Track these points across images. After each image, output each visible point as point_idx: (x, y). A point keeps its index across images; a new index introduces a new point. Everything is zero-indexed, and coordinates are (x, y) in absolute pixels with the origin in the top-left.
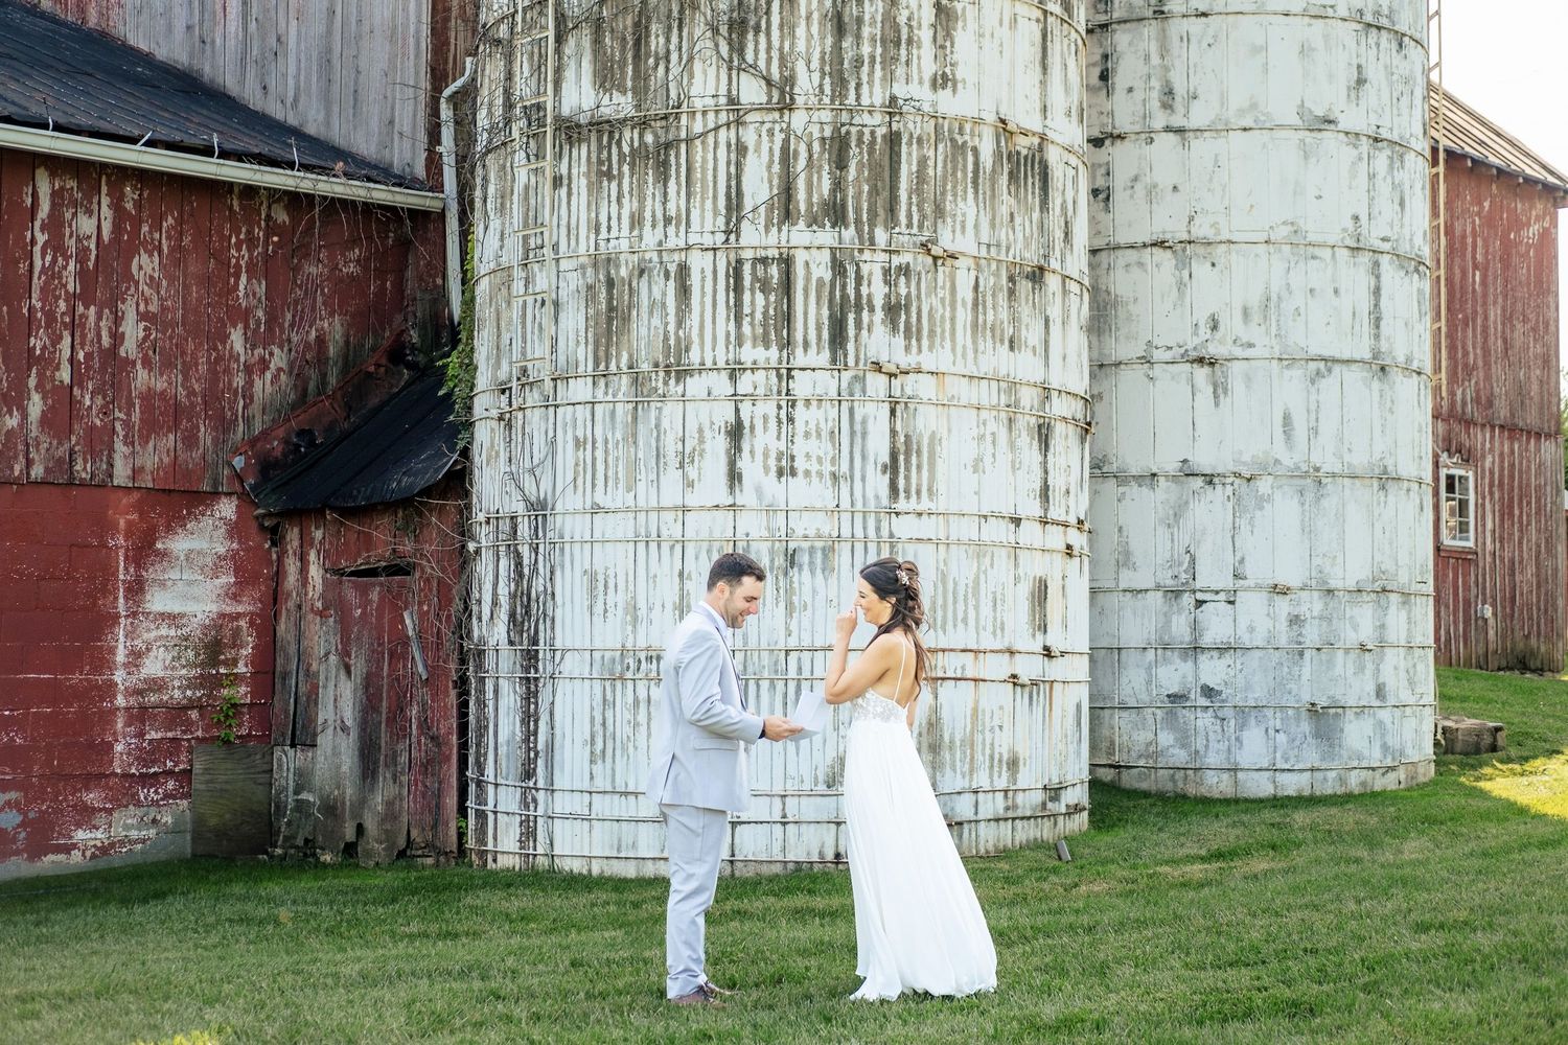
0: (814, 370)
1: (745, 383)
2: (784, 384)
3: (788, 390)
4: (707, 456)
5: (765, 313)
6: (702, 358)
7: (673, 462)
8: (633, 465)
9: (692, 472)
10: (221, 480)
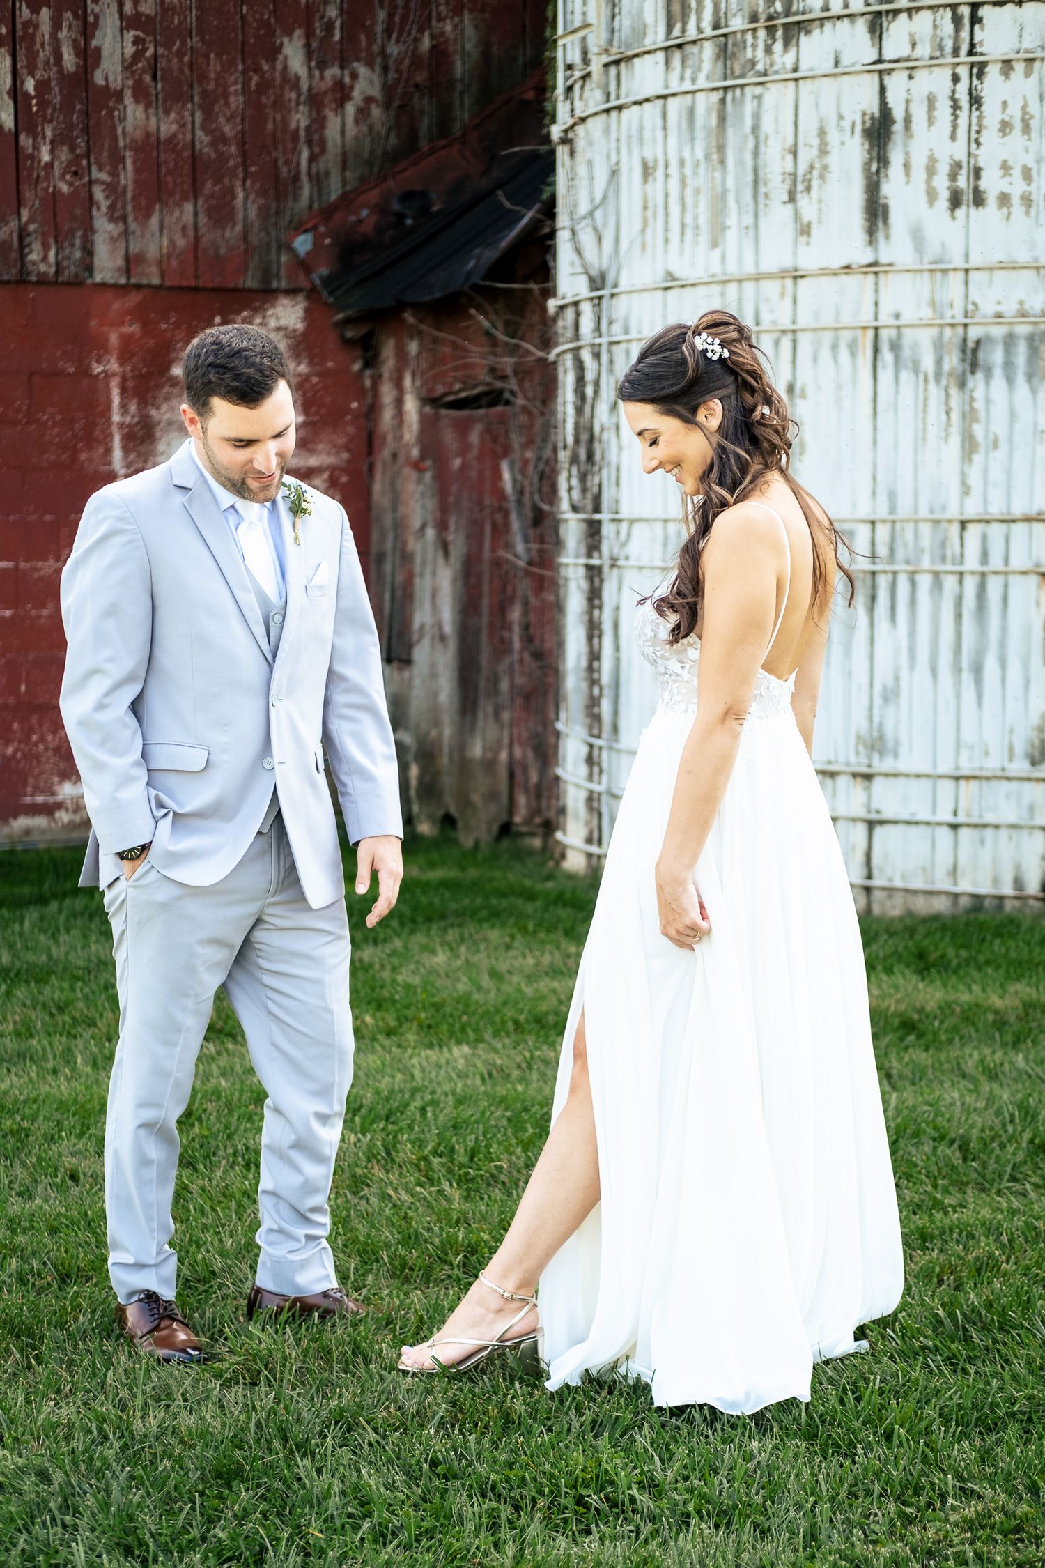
0: (1019, 3)
2: (965, 34)
3: (972, 45)
4: (833, 177)
7: (777, 189)
8: (719, 202)
9: (807, 207)
10: (275, 271)
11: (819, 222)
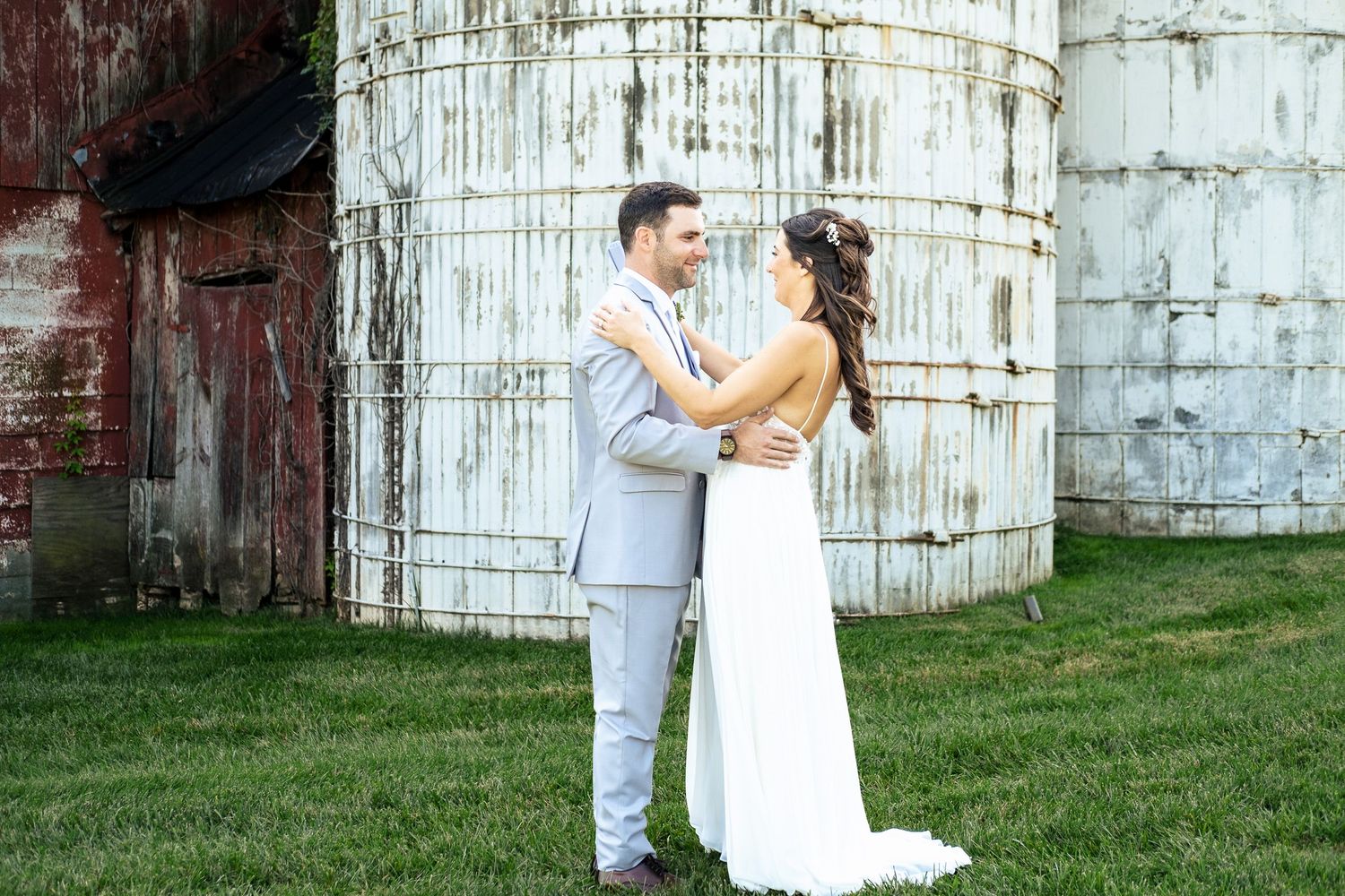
0: (730, 19)
1: (646, 36)
2: (693, 37)
3: (699, 45)
4: (601, 125)
6: (593, 6)
7: (558, 132)
9: (581, 145)
10: (59, 176)
11: (591, 155)
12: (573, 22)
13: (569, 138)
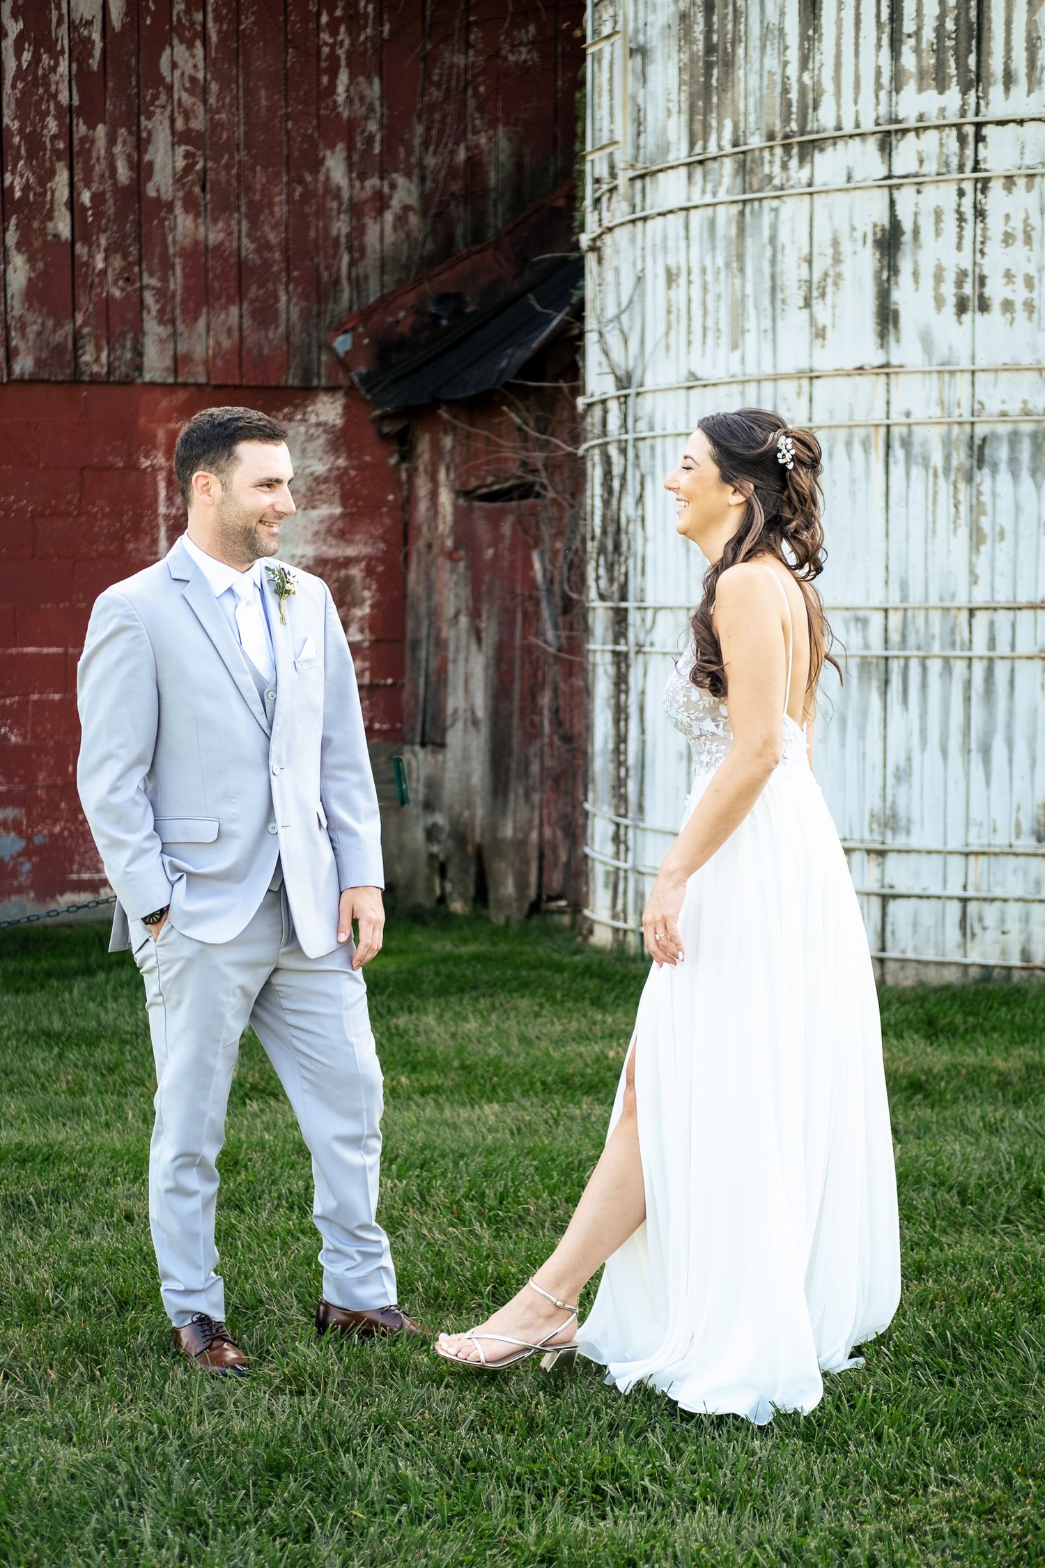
0: (1021, 122)
1: (906, 154)
2: (970, 152)
3: (977, 162)
4: (847, 284)
5: (940, 30)
6: (839, 118)
7: (794, 295)
8: (739, 308)
9: (822, 312)
10: (315, 369)
11: (834, 326)
12: (813, 141)
13: (808, 304)
